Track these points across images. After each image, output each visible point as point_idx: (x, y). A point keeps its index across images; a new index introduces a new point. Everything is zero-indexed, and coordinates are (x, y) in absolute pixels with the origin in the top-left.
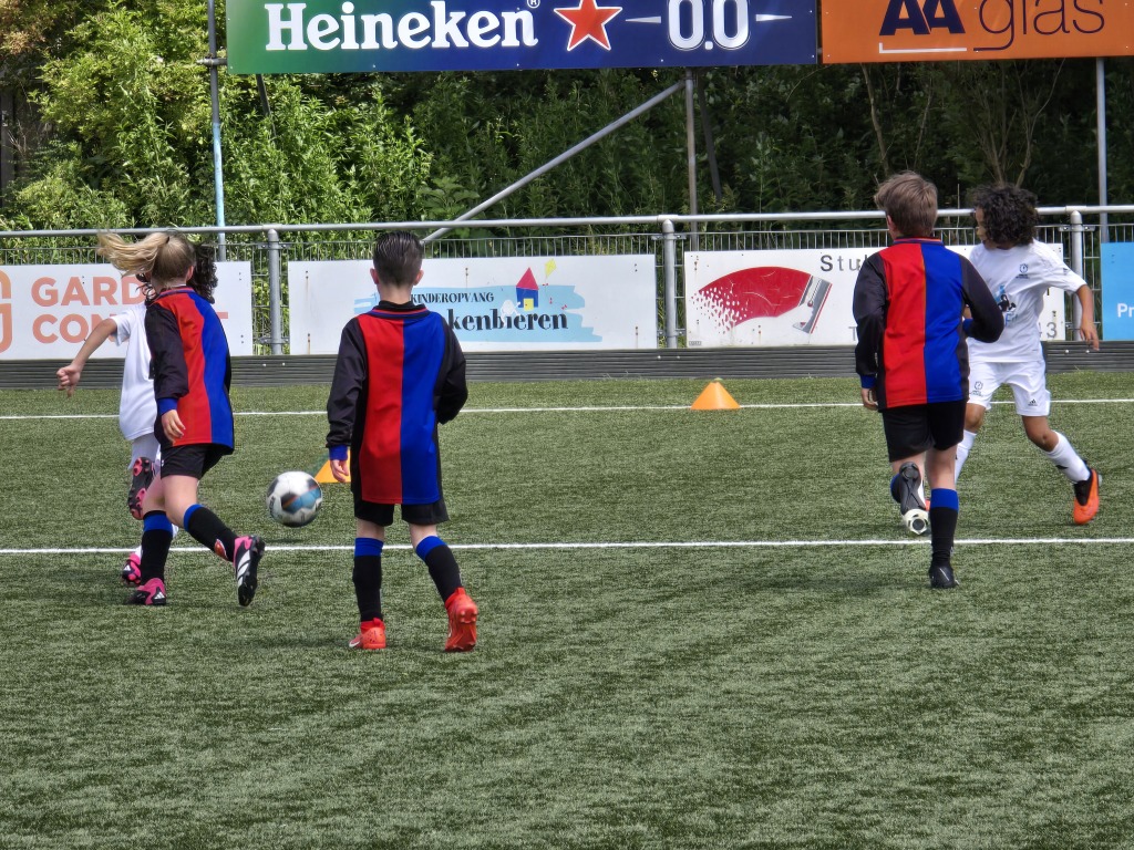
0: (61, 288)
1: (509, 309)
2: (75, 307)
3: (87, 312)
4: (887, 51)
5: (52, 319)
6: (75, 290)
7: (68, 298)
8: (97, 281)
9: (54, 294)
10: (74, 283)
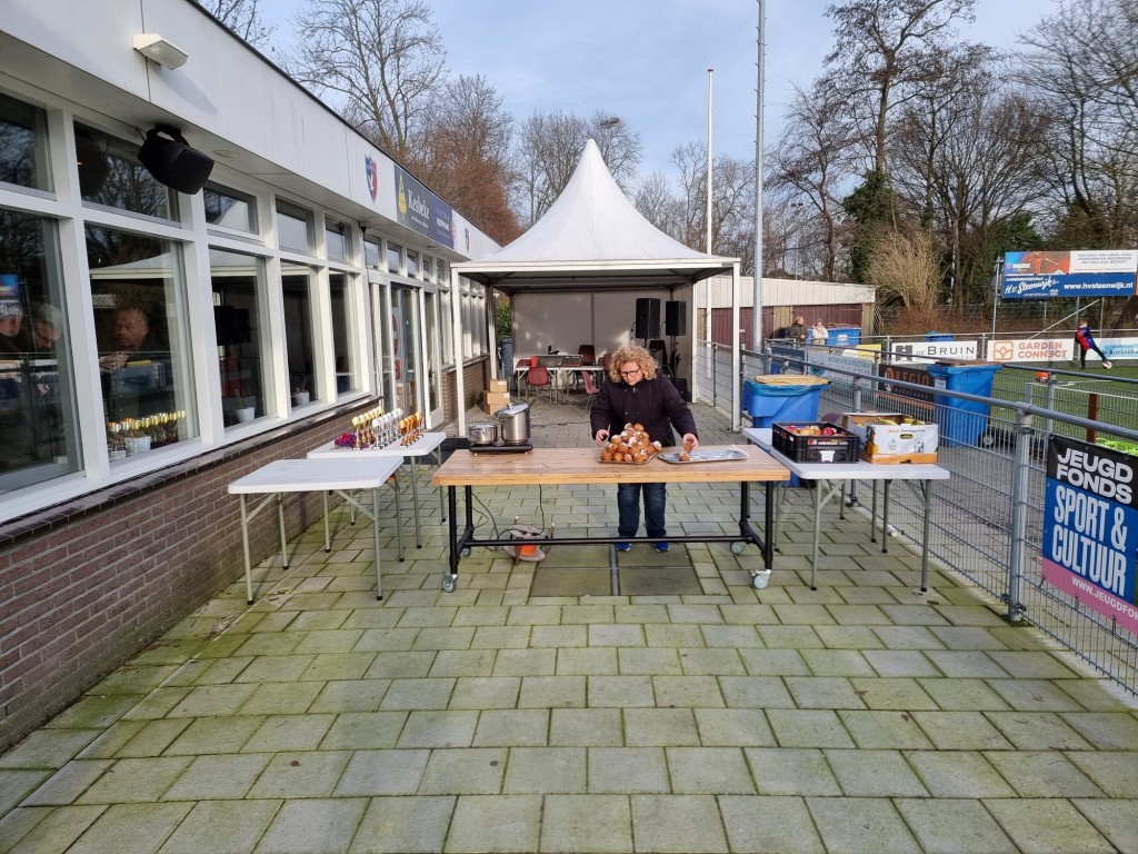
3: (1032, 351)
5: (1023, 352)
6: (1030, 345)
7: (1028, 348)
8: (1036, 344)
9: (1025, 347)
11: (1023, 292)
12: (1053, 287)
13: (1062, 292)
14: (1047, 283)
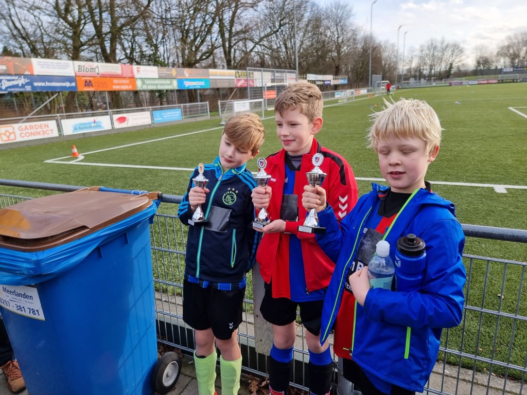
0: (24, 127)
2: (27, 131)
4: (86, 89)
5: (23, 133)
7: (25, 129)
8: (30, 126)
9: (23, 129)
10: (26, 127)
11: (7, 88)
12: (27, 84)
13: (33, 87)
14: (22, 81)
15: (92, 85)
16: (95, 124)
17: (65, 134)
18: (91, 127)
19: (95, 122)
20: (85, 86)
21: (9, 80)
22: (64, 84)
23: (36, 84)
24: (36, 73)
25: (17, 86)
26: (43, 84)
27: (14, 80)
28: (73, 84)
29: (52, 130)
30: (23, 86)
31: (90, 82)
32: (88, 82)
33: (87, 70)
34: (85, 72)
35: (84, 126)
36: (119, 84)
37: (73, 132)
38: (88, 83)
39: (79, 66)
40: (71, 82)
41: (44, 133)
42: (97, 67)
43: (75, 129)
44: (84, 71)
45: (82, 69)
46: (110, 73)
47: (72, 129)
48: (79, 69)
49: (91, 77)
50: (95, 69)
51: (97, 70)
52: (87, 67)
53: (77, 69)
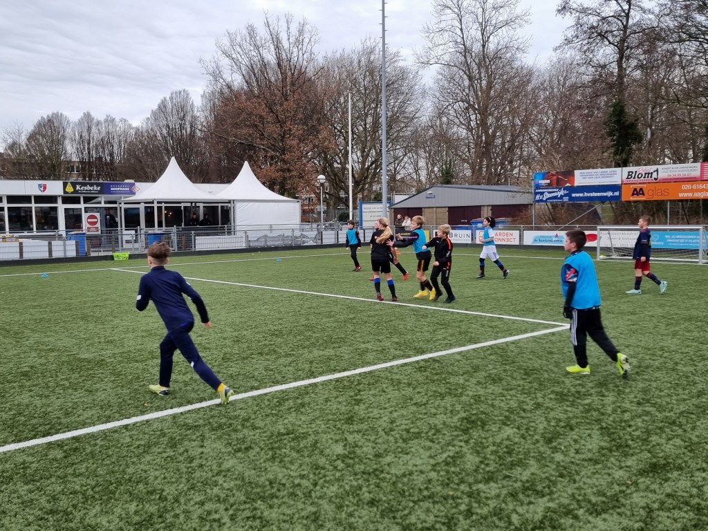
1: (554, 239)
4: (632, 199)
11: (547, 199)
12: (565, 195)
13: (571, 199)
14: (562, 192)
15: (643, 194)
16: (557, 239)
17: (524, 244)
18: (551, 241)
19: (557, 236)
20: (633, 194)
21: (550, 193)
22: (605, 194)
23: (573, 195)
24: (576, 184)
25: (556, 197)
26: (581, 195)
27: (554, 192)
28: (617, 194)
29: (514, 239)
30: (562, 197)
31: (641, 189)
32: (638, 190)
33: (640, 176)
34: (636, 179)
35: (544, 239)
36: (692, 191)
37: (533, 243)
38: (636, 192)
39: (629, 172)
40: (613, 191)
41: (508, 240)
42: (657, 171)
43: (535, 240)
44: (634, 178)
45: (633, 175)
46: (677, 177)
47: (532, 240)
48: (629, 175)
49: (643, 183)
50: (652, 173)
51: (655, 175)
52: (641, 172)
53: (625, 175)
